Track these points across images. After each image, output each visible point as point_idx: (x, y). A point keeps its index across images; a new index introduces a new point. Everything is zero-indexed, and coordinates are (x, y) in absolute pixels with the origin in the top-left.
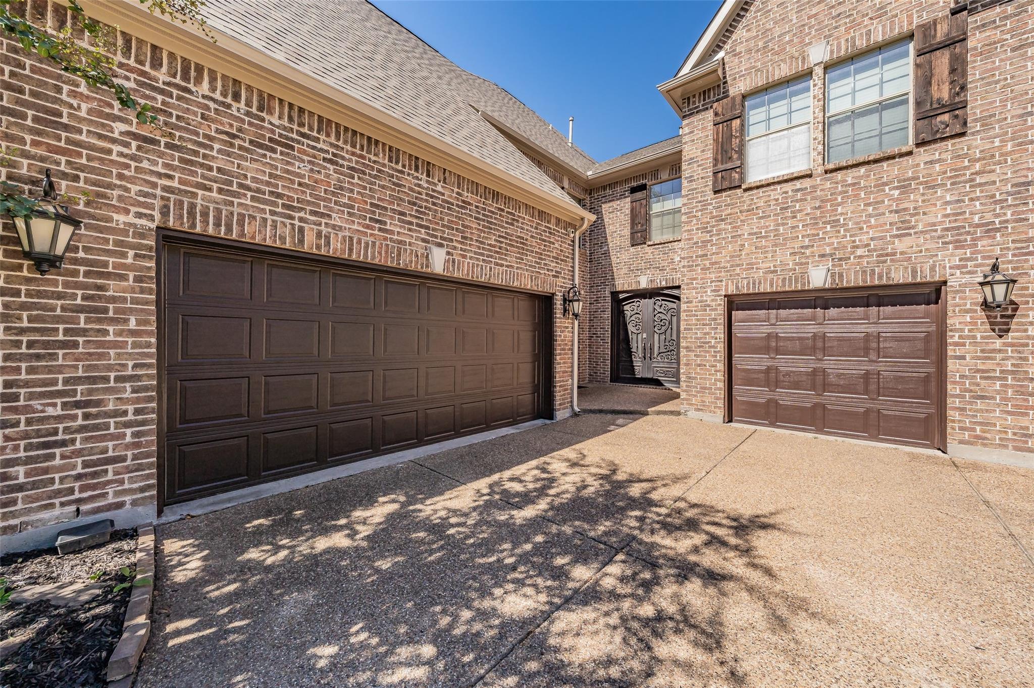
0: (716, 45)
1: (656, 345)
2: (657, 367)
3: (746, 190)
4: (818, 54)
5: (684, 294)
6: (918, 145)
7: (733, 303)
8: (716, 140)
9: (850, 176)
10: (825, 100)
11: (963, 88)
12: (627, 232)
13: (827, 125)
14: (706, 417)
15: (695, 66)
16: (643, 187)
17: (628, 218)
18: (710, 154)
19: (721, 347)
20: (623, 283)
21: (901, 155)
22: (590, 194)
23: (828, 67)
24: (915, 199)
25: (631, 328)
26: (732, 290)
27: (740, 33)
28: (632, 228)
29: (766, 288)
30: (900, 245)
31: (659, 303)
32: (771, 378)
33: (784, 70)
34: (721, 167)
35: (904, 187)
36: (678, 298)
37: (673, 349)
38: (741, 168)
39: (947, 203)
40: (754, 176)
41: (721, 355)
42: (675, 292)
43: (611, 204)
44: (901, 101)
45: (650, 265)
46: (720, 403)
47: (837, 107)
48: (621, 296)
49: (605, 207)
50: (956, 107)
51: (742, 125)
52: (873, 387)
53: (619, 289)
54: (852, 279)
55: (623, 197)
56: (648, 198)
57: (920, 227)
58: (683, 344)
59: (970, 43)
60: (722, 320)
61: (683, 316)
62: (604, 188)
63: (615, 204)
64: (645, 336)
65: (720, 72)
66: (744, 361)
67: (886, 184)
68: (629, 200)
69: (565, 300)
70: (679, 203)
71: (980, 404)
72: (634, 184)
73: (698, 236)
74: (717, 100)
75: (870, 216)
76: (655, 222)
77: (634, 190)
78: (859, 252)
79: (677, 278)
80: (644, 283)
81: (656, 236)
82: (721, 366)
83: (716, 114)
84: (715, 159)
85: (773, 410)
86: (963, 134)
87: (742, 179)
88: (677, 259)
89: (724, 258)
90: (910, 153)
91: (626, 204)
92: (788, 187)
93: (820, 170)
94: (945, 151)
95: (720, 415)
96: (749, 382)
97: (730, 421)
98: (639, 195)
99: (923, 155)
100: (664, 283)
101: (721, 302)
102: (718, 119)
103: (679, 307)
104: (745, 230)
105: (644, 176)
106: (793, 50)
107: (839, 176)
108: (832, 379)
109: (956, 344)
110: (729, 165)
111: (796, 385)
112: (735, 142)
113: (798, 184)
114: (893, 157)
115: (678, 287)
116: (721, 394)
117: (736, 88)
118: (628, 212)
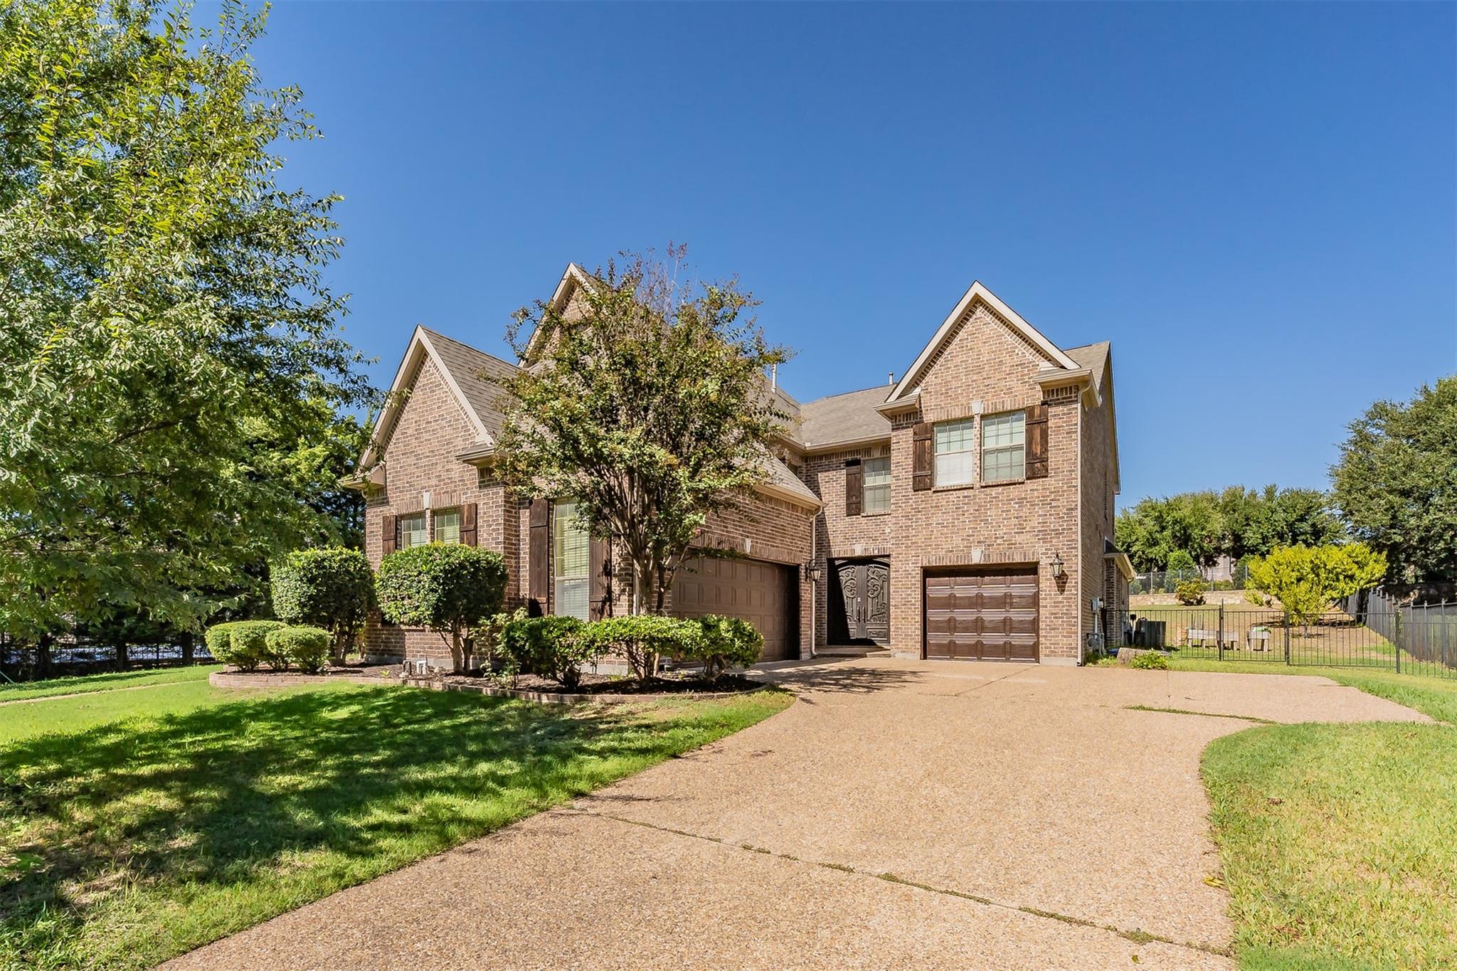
0: (915, 383)
1: (870, 608)
2: (872, 629)
3: (934, 492)
4: (977, 408)
5: (893, 562)
6: (1027, 479)
7: (928, 572)
8: (915, 453)
9: (994, 491)
10: (982, 438)
11: (1047, 450)
12: (843, 502)
13: (982, 454)
14: (909, 656)
15: (900, 397)
16: (856, 462)
17: (844, 489)
18: (910, 462)
19: (919, 605)
20: (839, 549)
21: (1020, 483)
22: (806, 461)
23: (983, 417)
24: (1025, 511)
25: (846, 593)
26: (926, 564)
27: (930, 378)
28: (848, 498)
29: (946, 562)
30: (1019, 538)
31: (871, 570)
32: (951, 626)
33: (957, 413)
34: (918, 473)
35: (1021, 501)
36: (888, 565)
37: (883, 613)
38: (932, 477)
39: (1040, 516)
40: (940, 483)
41: (919, 611)
42: (885, 560)
43: (827, 474)
44: (1019, 448)
45: (863, 535)
46: (918, 646)
47: (990, 444)
48: (837, 563)
49: (821, 477)
50: (1044, 460)
51: (932, 444)
52: (1008, 628)
53: (835, 556)
54: (995, 559)
55: (838, 468)
56: (861, 472)
57: (1028, 529)
58: (892, 602)
59: (1050, 424)
60: (919, 585)
61: (892, 581)
62: (821, 457)
63: (831, 474)
64: (859, 600)
65: (917, 406)
66: (934, 615)
67: (1012, 500)
68: (844, 471)
69: (806, 569)
70: (888, 480)
71: (1053, 633)
72: (849, 458)
73: (903, 522)
74: (916, 423)
75: (1004, 519)
76: (868, 495)
77: (849, 464)
78: (999, 541)
79: (889, 547)
80: (859, 551)
81: (869, 509)
82: (919, 618)
83: (915, 434)
84: (915, 467)
85: (952, 648)
86: (1046, 477)
87: (932, 485)
88: (888, 530)
89: (920, 539)
90: (1023, 483)
91: (841, 476)
92: (960, 493)
93: (978, 485)
94: (1037, 484)
95: (919, 652)
96: (938, 629)
97: (925, 658)
98: (854, 469)
99: (1030, 485)
100: (876, 552)
101: (919, 571)
102: (916, 438)
103: (889, 573)
104: (934, 521)
105: (858, 452)
106: (964, 401)
107: (988, 490)
108: (986, 624)
109: (1043, 599)
110: (923, 473)
111: (966, 630)
112: (927, 457)
113: (966, 493)
114: (1015, 484)
115: (888, 556)
116: (919, 638)
117: (929, 418)
118: (844, 483)
